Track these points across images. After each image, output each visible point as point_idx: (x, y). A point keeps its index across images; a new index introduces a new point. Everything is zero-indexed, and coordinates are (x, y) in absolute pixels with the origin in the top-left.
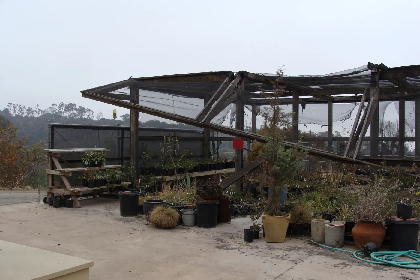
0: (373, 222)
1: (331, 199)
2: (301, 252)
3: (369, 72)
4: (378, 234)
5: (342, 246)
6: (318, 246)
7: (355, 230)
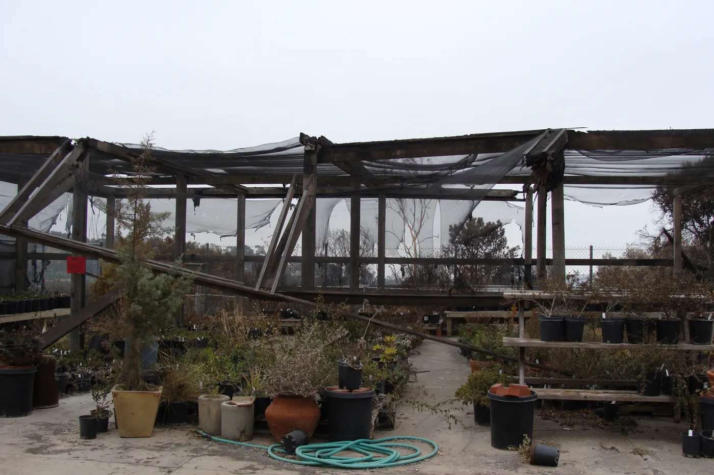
0: (300, 397)
1: (235, 360)
2: (181, 452)
3: (301, 149)
4: (308, 415)
5: (250, 439)
6: (210, 439)
7: (271, 411)
